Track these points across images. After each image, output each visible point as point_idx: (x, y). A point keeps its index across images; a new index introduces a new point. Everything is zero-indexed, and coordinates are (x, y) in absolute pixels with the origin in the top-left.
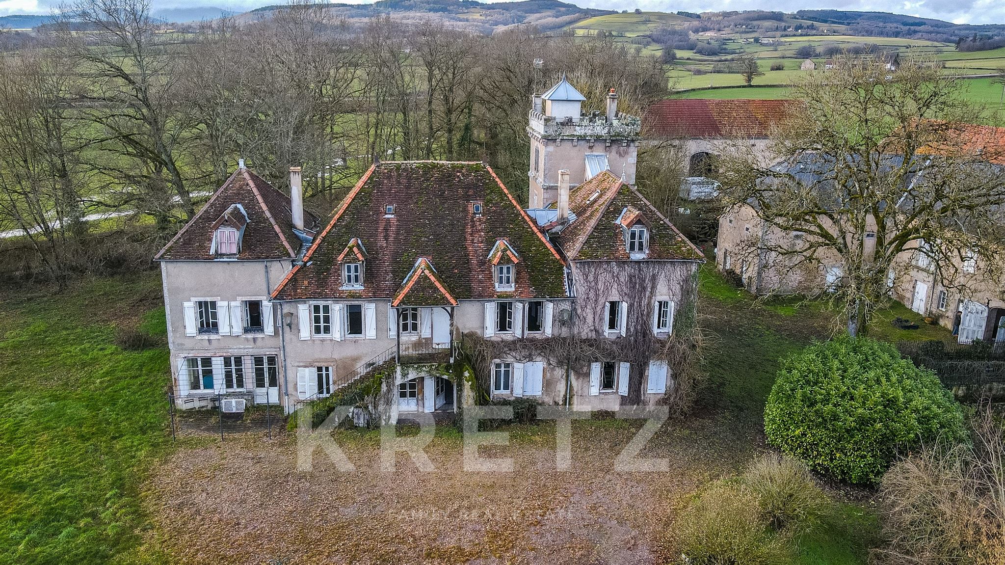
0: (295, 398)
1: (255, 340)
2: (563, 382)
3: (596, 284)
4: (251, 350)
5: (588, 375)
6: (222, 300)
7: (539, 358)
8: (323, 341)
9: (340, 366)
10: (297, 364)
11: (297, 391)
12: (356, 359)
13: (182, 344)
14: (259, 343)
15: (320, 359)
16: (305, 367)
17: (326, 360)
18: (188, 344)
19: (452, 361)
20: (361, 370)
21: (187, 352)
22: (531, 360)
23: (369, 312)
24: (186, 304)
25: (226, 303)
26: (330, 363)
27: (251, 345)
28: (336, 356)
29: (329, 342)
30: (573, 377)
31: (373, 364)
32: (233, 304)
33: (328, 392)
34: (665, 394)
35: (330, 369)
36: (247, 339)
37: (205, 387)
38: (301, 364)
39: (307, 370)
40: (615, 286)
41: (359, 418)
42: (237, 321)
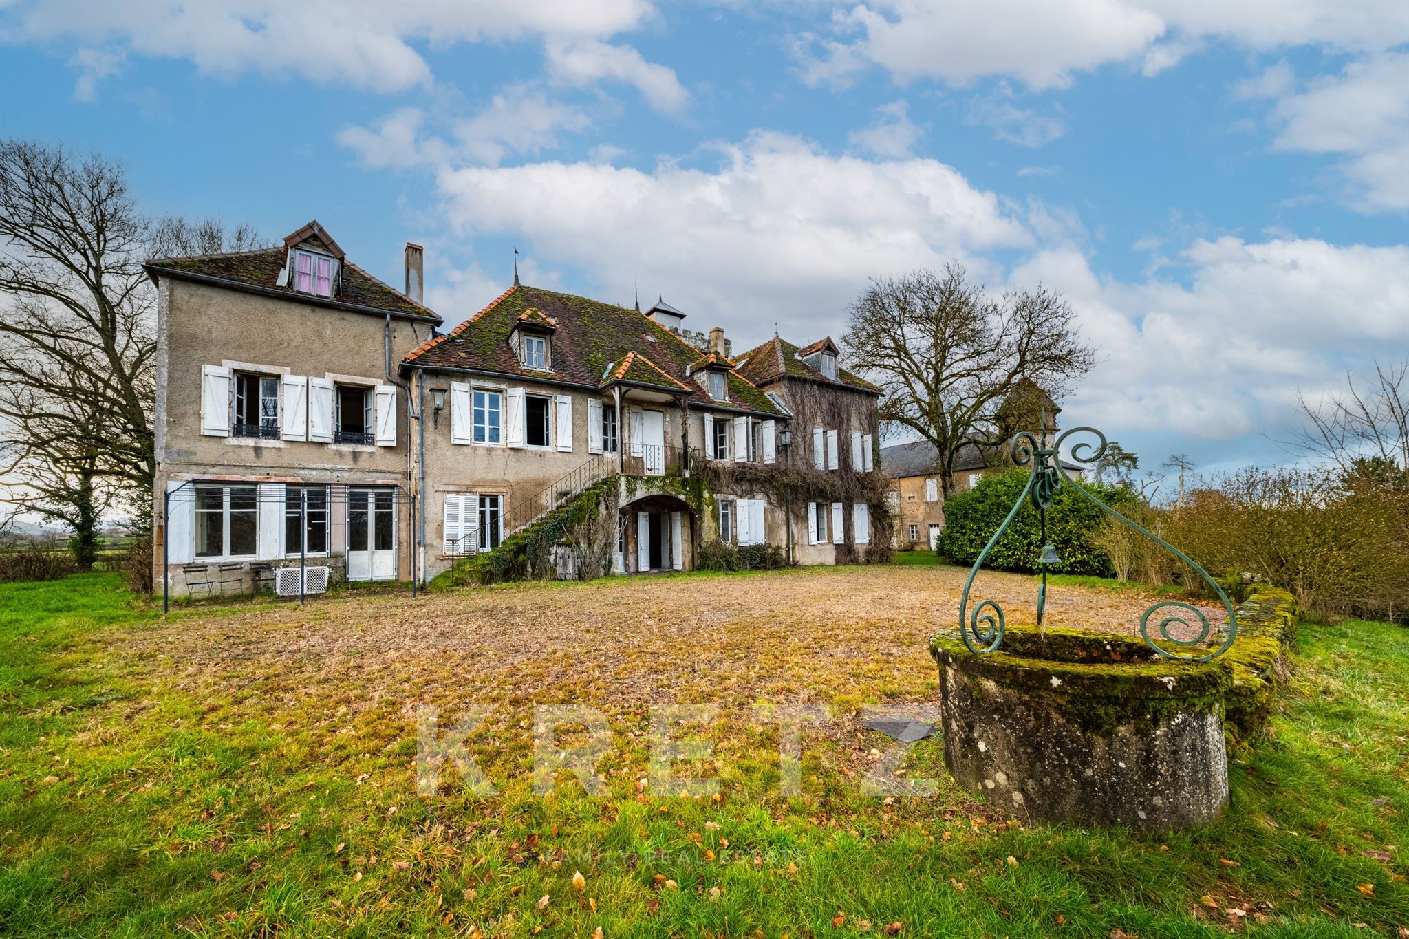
0: (438, 553)
1: (355, 456)
2: (784, 528)
3: (803, 407)
4: (346, 474)
5: (806, 519)
6: (293, 373)
7: (760, 496)
8: (490, 450)
9: (517, 495)
10: (443, 488)
11: (441, 537)
12: (541, 484)
13: (189, 453)
14: (363, 463)
15: (485, 481)
16: (458, 493)
17: (494, 484)
18: (205, 451)
19: (687, 474)
20: (548, 501)
21: (201, 469)
22: (753, 497)
23: (562, 409)
24: (208, 369)
25: (301, 380)
26: (500, 489)
27: (349, 464)
28: (511, 478)
29: (500, 452)
30: (792, 522)
31: (566, 493)
32: (316, 381)
33: (495, 542)
34: (870, 544)
35: (501, 500)
36: (340, 454)
37: (234, 550)
38: (452, 488)
39: (462, 499)
40: (819, 413)
41: (565, 565)
42: (323, 415)
